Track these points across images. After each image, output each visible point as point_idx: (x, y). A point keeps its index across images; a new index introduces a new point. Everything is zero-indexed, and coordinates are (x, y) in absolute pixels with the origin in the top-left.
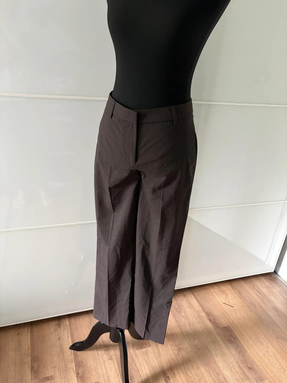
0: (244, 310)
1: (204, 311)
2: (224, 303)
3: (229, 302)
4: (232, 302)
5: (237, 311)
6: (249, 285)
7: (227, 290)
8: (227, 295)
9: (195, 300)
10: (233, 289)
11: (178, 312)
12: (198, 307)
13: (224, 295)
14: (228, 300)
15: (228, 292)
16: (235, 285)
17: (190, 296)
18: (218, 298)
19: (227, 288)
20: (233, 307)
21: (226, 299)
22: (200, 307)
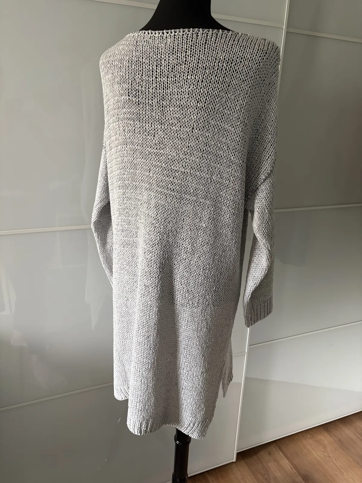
0: (351, 466)
1: (300, 474)
4: (333, 457)
5: (342, 470)
6: (350, 428)
7: (325, 439)
8: (325, 447)
9: (285, 458)
10: (330, 436)
11: (266, 479)
12: (291, 469)
13: (321, 447)
14: (328, 454)
15: (326, 441)
16: (332, 430)
17: (277, 452)
18: (314, 452)
19: (323, 436)
21: (325, 452)
22: (293, 469)
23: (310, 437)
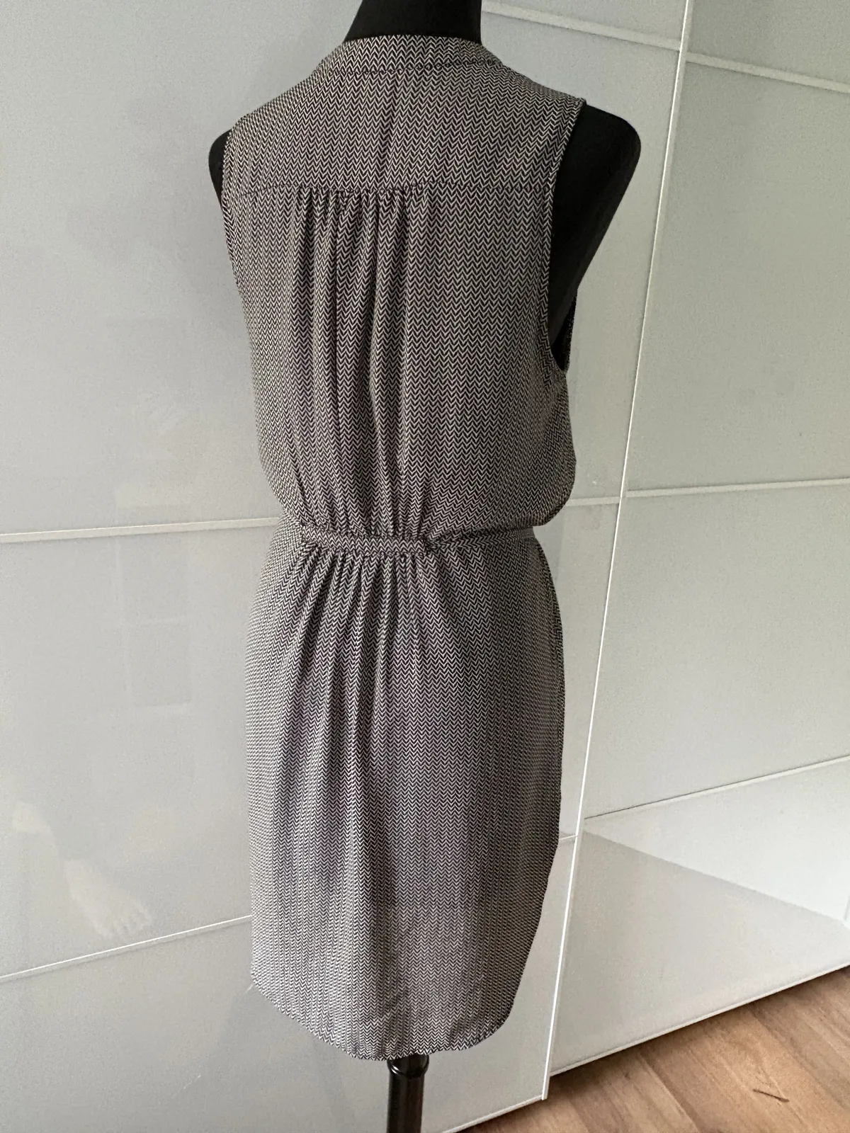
0: (823, 1109)
2: (755, 1091)
3: (771, 1084)
4: (779, 1083)
5: (802, 1117)
6: (813, 1009)
7: (754, 1038)
8: (758, 1060)
9: (664, 1087)
10: (769, 1029)
12: (679, 1116)
13: (748, 1058)
14: (767, 1077)
15: (759, 1045)
16: (772, 1017)
17: (645, 1074)
18: (733, 1073)
19: (749, 1031)
20: (788, 1103)
21: (759, 1072)
22: (686, 1115)
23: (722, 1035)
